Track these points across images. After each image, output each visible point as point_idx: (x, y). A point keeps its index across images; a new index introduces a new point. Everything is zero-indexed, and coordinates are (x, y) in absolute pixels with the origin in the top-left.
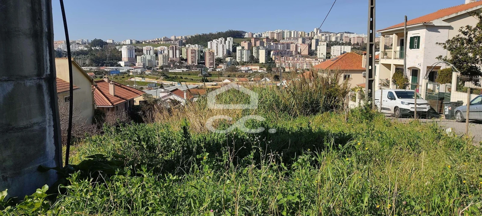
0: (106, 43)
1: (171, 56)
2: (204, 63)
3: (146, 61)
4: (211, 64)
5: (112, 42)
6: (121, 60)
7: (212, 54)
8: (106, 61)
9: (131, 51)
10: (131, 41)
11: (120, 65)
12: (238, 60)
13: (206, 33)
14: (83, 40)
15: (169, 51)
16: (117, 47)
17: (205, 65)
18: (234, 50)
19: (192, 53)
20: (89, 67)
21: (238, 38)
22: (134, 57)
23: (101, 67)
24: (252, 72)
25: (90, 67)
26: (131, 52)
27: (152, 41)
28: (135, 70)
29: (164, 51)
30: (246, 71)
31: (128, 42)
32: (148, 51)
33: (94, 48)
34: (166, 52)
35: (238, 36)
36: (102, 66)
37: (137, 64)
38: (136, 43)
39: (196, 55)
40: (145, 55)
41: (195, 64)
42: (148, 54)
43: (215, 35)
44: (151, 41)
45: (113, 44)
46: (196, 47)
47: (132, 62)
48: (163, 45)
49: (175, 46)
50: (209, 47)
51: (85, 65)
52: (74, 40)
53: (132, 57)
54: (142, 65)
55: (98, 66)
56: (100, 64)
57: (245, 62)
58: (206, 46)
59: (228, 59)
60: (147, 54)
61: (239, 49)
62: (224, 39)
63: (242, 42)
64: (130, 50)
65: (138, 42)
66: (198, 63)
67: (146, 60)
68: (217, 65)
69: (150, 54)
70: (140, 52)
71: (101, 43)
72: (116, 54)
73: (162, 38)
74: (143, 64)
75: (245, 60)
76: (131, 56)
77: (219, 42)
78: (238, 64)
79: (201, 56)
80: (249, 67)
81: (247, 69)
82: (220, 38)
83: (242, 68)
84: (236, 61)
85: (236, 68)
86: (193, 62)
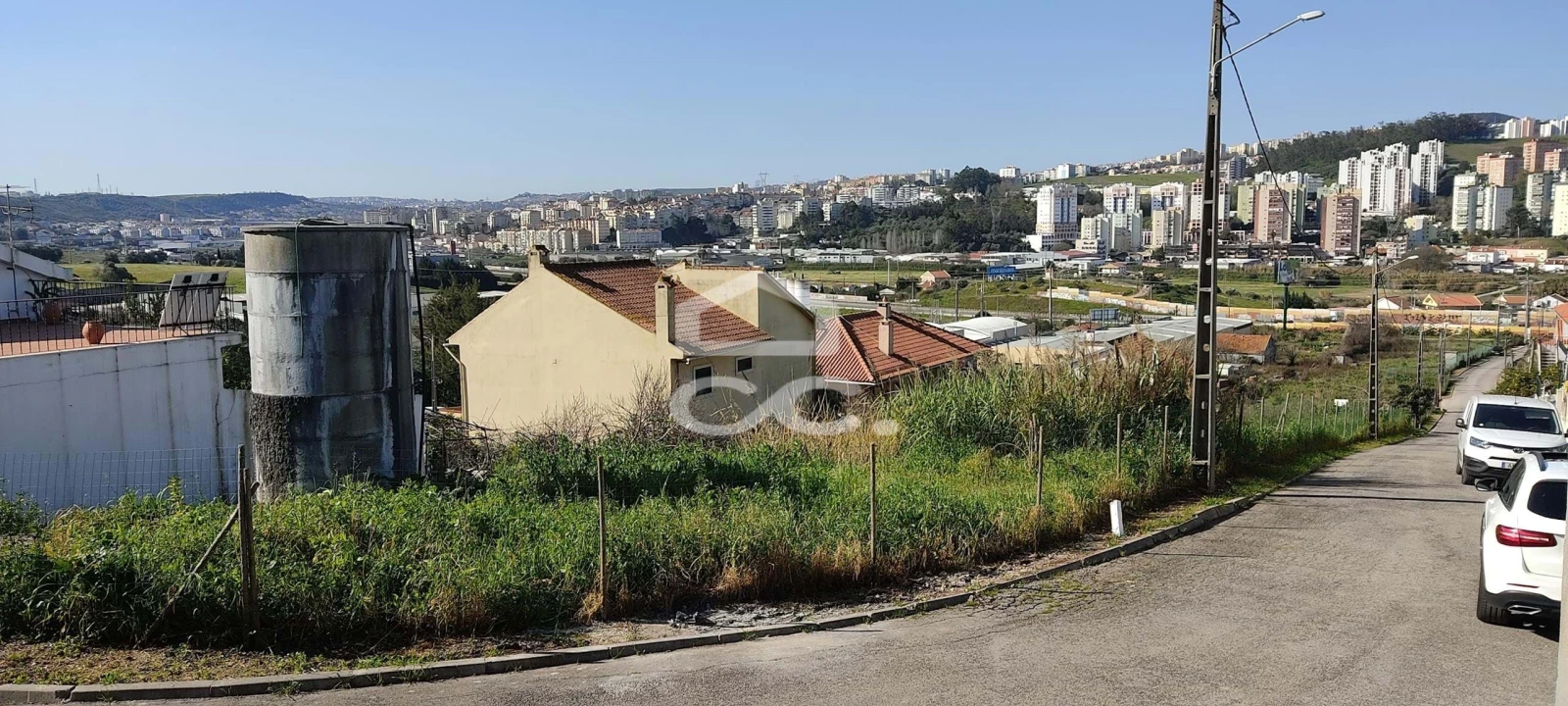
0: (997, 179)
1: (1196, 213)
2: (1317, 239)
3: (1110, 233)
4: (1345, 240)
5: (1014, 175)
6: (1032, 231)
7: (1351, 204)
8: (988, 236)
9: (1066, 202)
10: (1072, 168)
11: (1028, 248)
12: (1456, 225)
13: (1338, 130)
14: (934, 171)
15: (1189, 199)
16: (1028, 191)
17: (1318, 244)
18: (1446, 188)
19: (1272, 203)
20: (938, 255)
21: (1468, 142)
22: (1074, 219)
23: (972, 254)
24: (1511, 271)
25: (942, 254)
26: (1066, 205)
27: (1142, 166)
28: (1073, 262)
29: (1172, 198)
30: (1487, 269)
31: (1064, 172)
32: (1120, 201)
33: (962, 194)
34: (1179, 201)
35: (1468, 134)
36: (976, 249)
37: (1079, 244)
38: (1088, 175)
39: (1286, 210)
40: (1108, 212)
41: (1282, 242)
42: (1120, 208)
43: (1369, 134)
44: (1137, 165)
45: (1019, 181)
46: (1291, 182)
47: (1064, 236)
48: (1176, 178)
50: (1343, 177)
51: (929, 247)
52: (911, 173)
53: (1065, 221)
54: (1096, 245)
55: (966, 249)
56: (971, 245)
57: (1488, 234)
58: (1333, 175)
59: (1415, 223)
60: (1115, 210)
61: (1466, 185)
62: (1405, 149)
63: (1480, 159)
64: (1061, 199)
65: (1093, 172)
66: (1294, 239)
67: (1110, 229)
68: (1368, 243)
69: (1124, 211)
70: (1092, 203)
71: (979, 179)
72: (1020, 214)
73: (1179, 155)
74: (1099, 243)
75: (1487, 222)
76: (1065, 217)
77: (1386, 160)
78: (1455, 240)
79: (1309, 214)
80: (1500, 251)
81: (1491, 259)
82: (1392, 147)
83: (1471, 257)
84: (1449, 230)
85: (1443, 256)
86: (1273, 235)
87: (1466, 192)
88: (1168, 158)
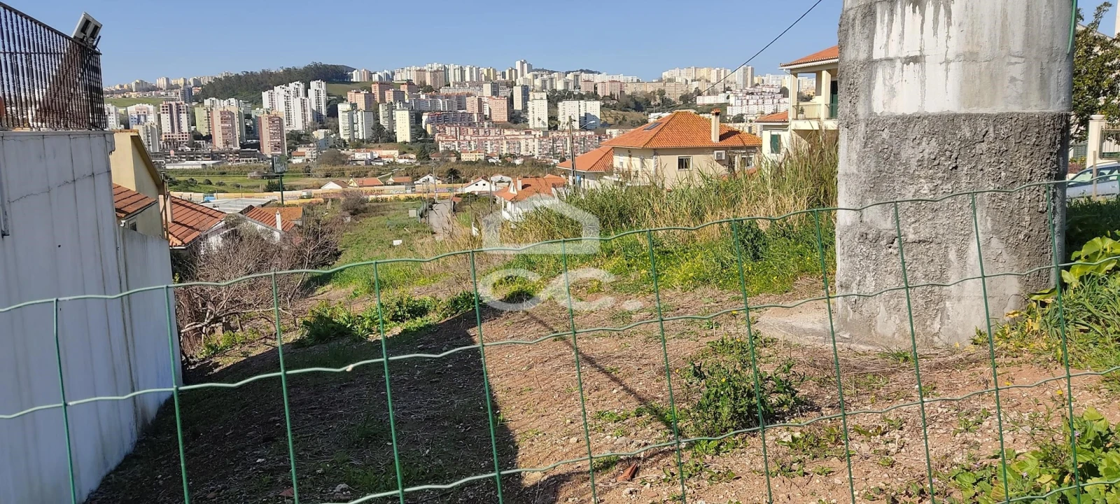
1: (166, 128)
2: (258, 146)
4: (277, 146)
7: (276, 121)
12: (344, 135)
13: (254, 71)
15: (159, 116)
17: (259, 149)
18: (333, 112)
19: (223, 120)
21: (337, 83)
24: (382, 164)
29: (145, 116)
30: (368, 162)
34: (152, 119)
35: (337, 78)
39: (234, 126)
41: (234, 149)
43: (276, 75)
46: (232, 105)
49: (177, 104)
50: (266, 103)
57: (363, 141)
58: (259, 102)
59: (319, 134)
61: (345, 110)
62: (302, 86)
63: (349, 94)
66: (242, 146)
68: (292, 148)
75: (360, 135)
77: (292, 93)
78: (345, 145)
79: (248, 129)
80: (374, 151)
81: (369, 157)
82: (293, 84)
83: (358, 156)
84: (340, 139)
85: (341, 155)
86: (227, 143)
87: (346, 114)
88: (125, 87)
